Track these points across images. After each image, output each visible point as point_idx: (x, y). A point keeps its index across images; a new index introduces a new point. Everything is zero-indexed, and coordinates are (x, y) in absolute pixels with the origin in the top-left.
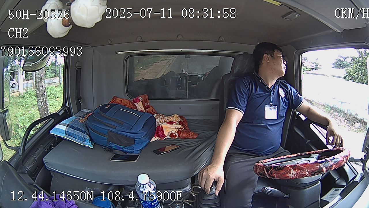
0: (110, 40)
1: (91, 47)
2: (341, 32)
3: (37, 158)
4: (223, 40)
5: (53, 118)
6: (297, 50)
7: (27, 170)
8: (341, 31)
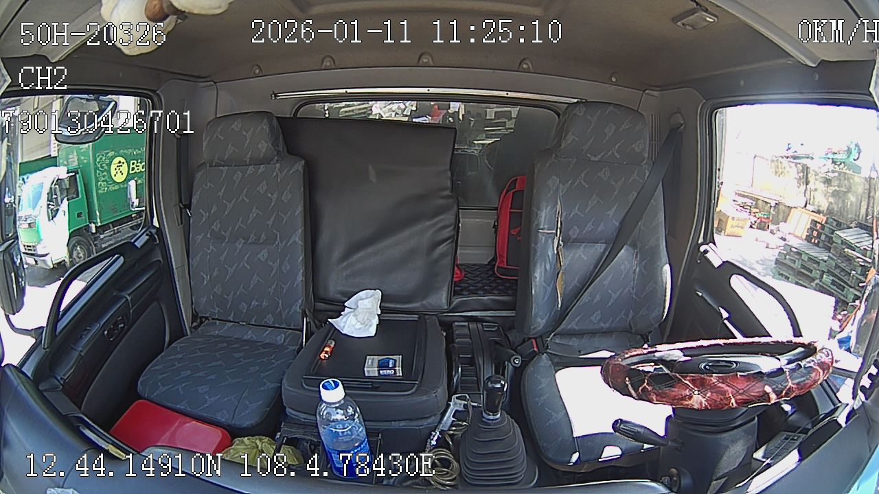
0: (258, 65)
1: (212, 83)
2: (814, 65)
3: (84, 352)
4: (529, 68)
5: (122, 255)
6: (707, 100)
7: (62, 382)
8: (815, 63)
